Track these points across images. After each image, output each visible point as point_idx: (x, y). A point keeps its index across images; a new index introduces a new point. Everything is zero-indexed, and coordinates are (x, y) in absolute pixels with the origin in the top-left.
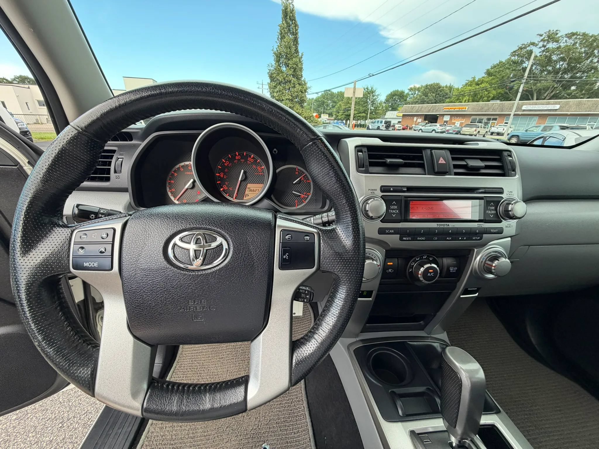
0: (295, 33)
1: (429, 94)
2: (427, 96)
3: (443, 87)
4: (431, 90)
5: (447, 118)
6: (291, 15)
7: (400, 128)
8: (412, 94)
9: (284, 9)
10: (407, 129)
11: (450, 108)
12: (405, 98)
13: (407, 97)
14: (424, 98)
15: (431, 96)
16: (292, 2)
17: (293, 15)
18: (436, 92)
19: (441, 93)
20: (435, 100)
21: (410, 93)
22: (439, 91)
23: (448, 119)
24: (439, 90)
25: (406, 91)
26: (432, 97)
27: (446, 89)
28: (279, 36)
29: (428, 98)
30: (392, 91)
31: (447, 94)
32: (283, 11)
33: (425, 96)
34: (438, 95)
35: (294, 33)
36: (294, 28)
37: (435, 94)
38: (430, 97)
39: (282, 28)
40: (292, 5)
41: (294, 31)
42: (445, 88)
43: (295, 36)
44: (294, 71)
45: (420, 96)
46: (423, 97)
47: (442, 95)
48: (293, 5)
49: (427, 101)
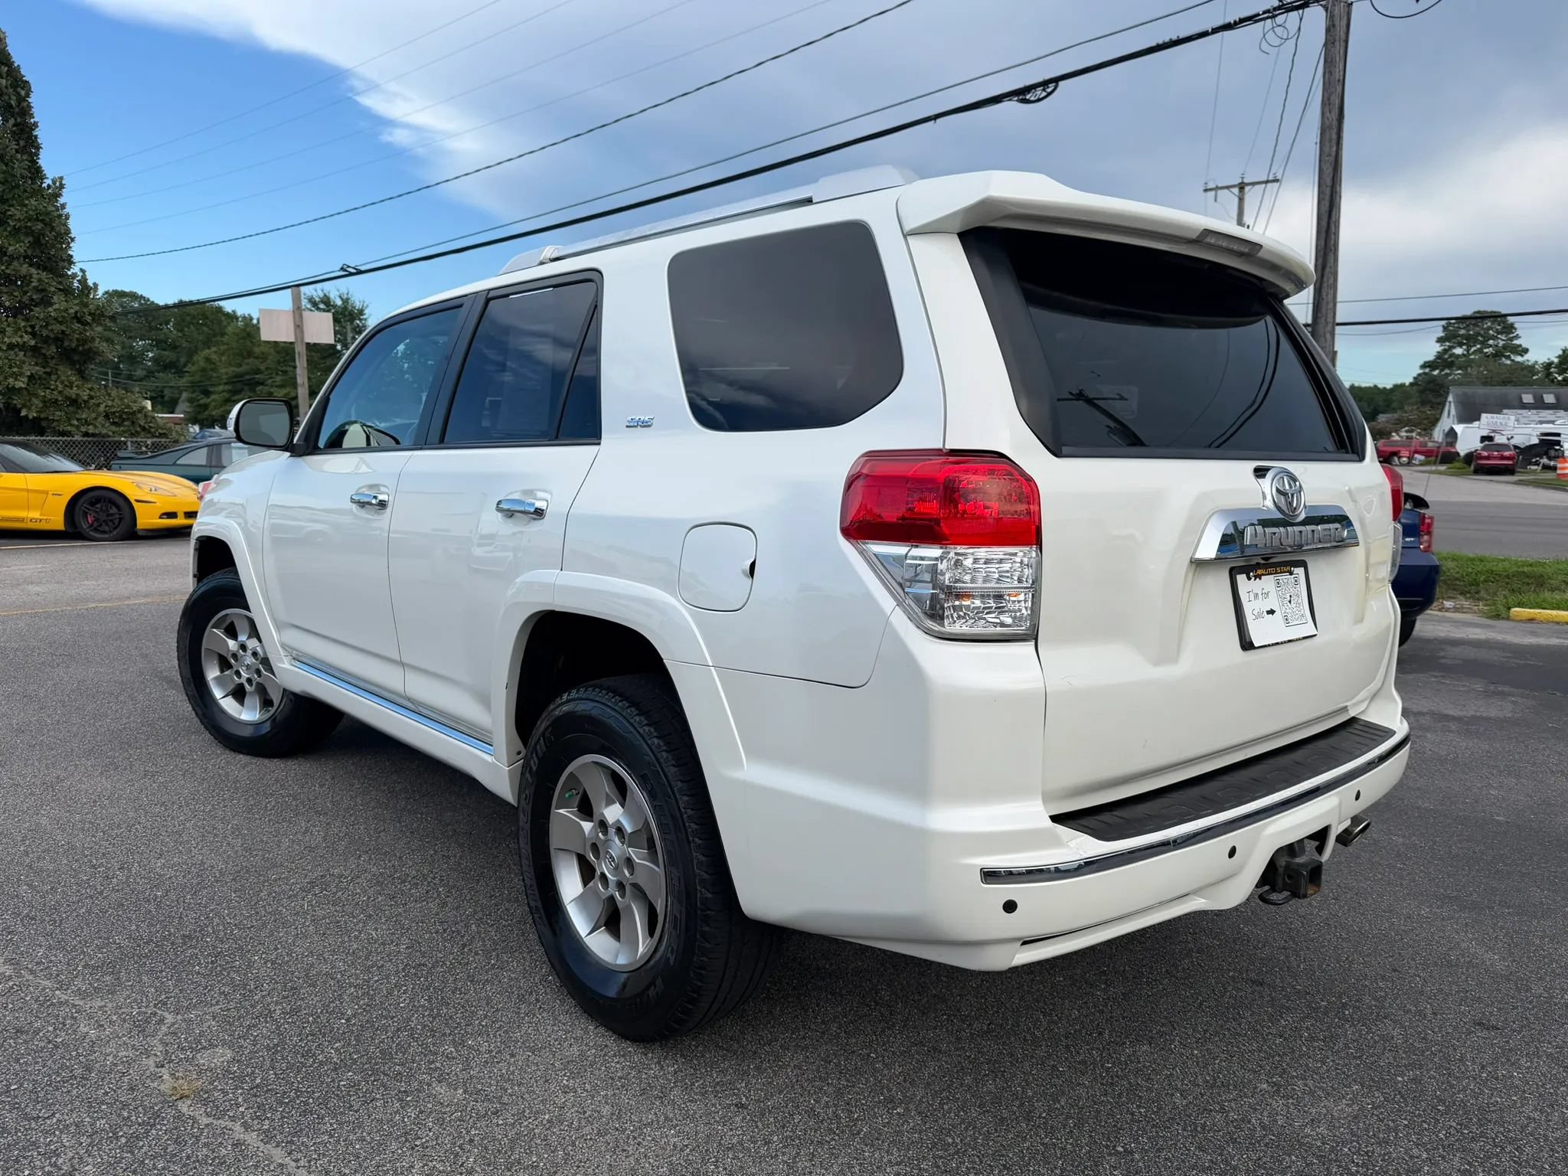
44: (37, 242)
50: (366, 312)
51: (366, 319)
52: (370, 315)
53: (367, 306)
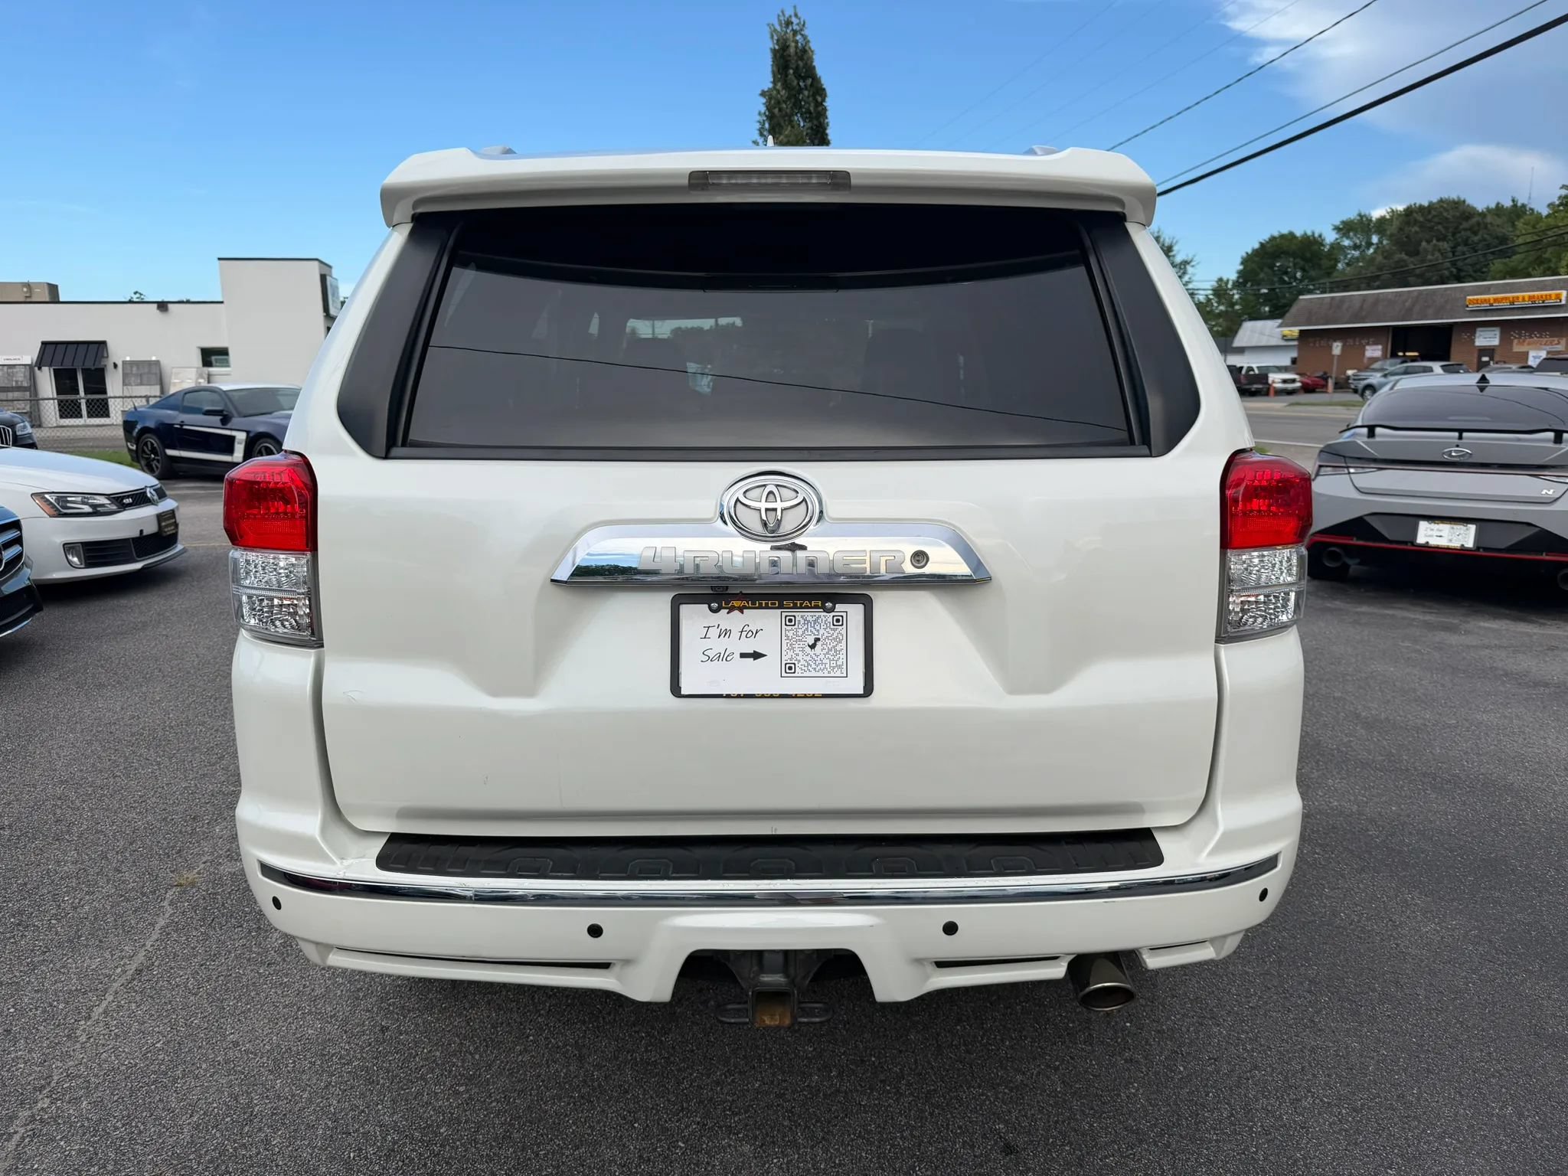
0: (814, 115)
1: (1424, 244)
2: (1417, 253)
3: (1483, 215)
4: (1431, 229)
5: (1488, 339)
6: (801, 63)
7: (1290, 386)
8: (1356, 247)
9: (777, 47)
10: (1325, 386)
11: (1496, 300)
12: (1325, 263)
13: (1337, 261)
14: (1404, 261)
15: (1434, 251)
16: (801, 30)
17: (806, 64)
18: (1454, 234)
19: (1476, 239)
20: (1454, 263)
21: (1346, 243)
22: (1465, 230)
23: (1496, 342)
24: (1465, 225)
25: (1330, 237)
26: (1437, 254)
27: (1499, 221)
28: (764, 124)
29: (1423, 261)
30: (1265, 237)
31: (1503, 240)
32: (774, 52)
33: (1409, 254)
34: (1466, 244)
35: (810, 113)
36: (811, 99)
37: (1451, 244)
38: (1429, 257)
39: (773, 102)
40: (802, 35)
41: (812, 109)
42: (1489, 219)
43: (815, 122)
45: (1387, 255)
46: (1397, 256)
47: (1480, 246)
48: (804, 37)
49: (1418, 271)
50: (1175, 248)
51: (1174, 256)
52: (1178, 251)
53: (1177, 242)
